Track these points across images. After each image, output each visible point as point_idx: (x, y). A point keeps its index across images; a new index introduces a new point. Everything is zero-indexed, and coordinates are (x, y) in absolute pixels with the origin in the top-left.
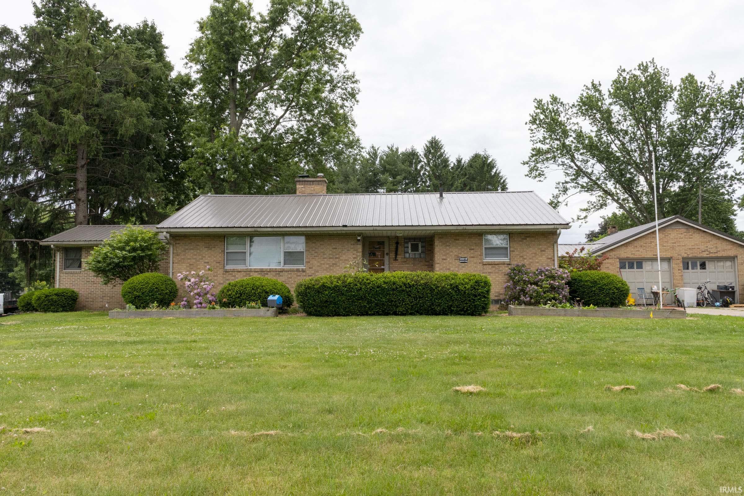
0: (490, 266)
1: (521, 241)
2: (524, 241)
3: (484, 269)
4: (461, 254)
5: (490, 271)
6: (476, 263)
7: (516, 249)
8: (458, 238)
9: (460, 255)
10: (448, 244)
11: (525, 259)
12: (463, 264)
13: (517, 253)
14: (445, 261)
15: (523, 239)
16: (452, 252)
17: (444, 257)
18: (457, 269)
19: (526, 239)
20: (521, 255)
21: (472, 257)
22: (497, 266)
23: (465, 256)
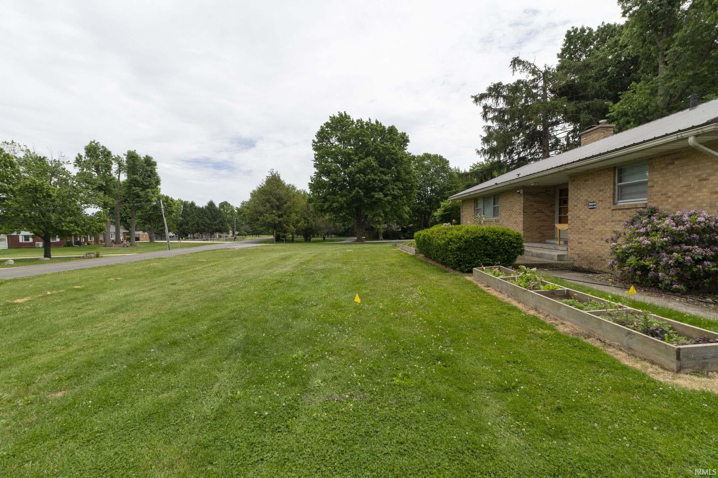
0: (620, 212)
1: (663, 168)
2: (670, 167)
3: (613, 216)
4: (590, 197)
5: (619, 218)
6: (604, 208)
7: (657, 182)
8: (588, 178)
9: (589, 200)
10: (579, 187)
11: (669, 197)
12: (592, 211)
13: (658, 189)
14: (575, 208)
15: (669, 164)
16: (582, 196)
17: (576, 204)
18: (586, 217)
19: (673, 163)
20: (664, 191)
21: (602, 201)
22: (628, 211)
23: (595, 199)
